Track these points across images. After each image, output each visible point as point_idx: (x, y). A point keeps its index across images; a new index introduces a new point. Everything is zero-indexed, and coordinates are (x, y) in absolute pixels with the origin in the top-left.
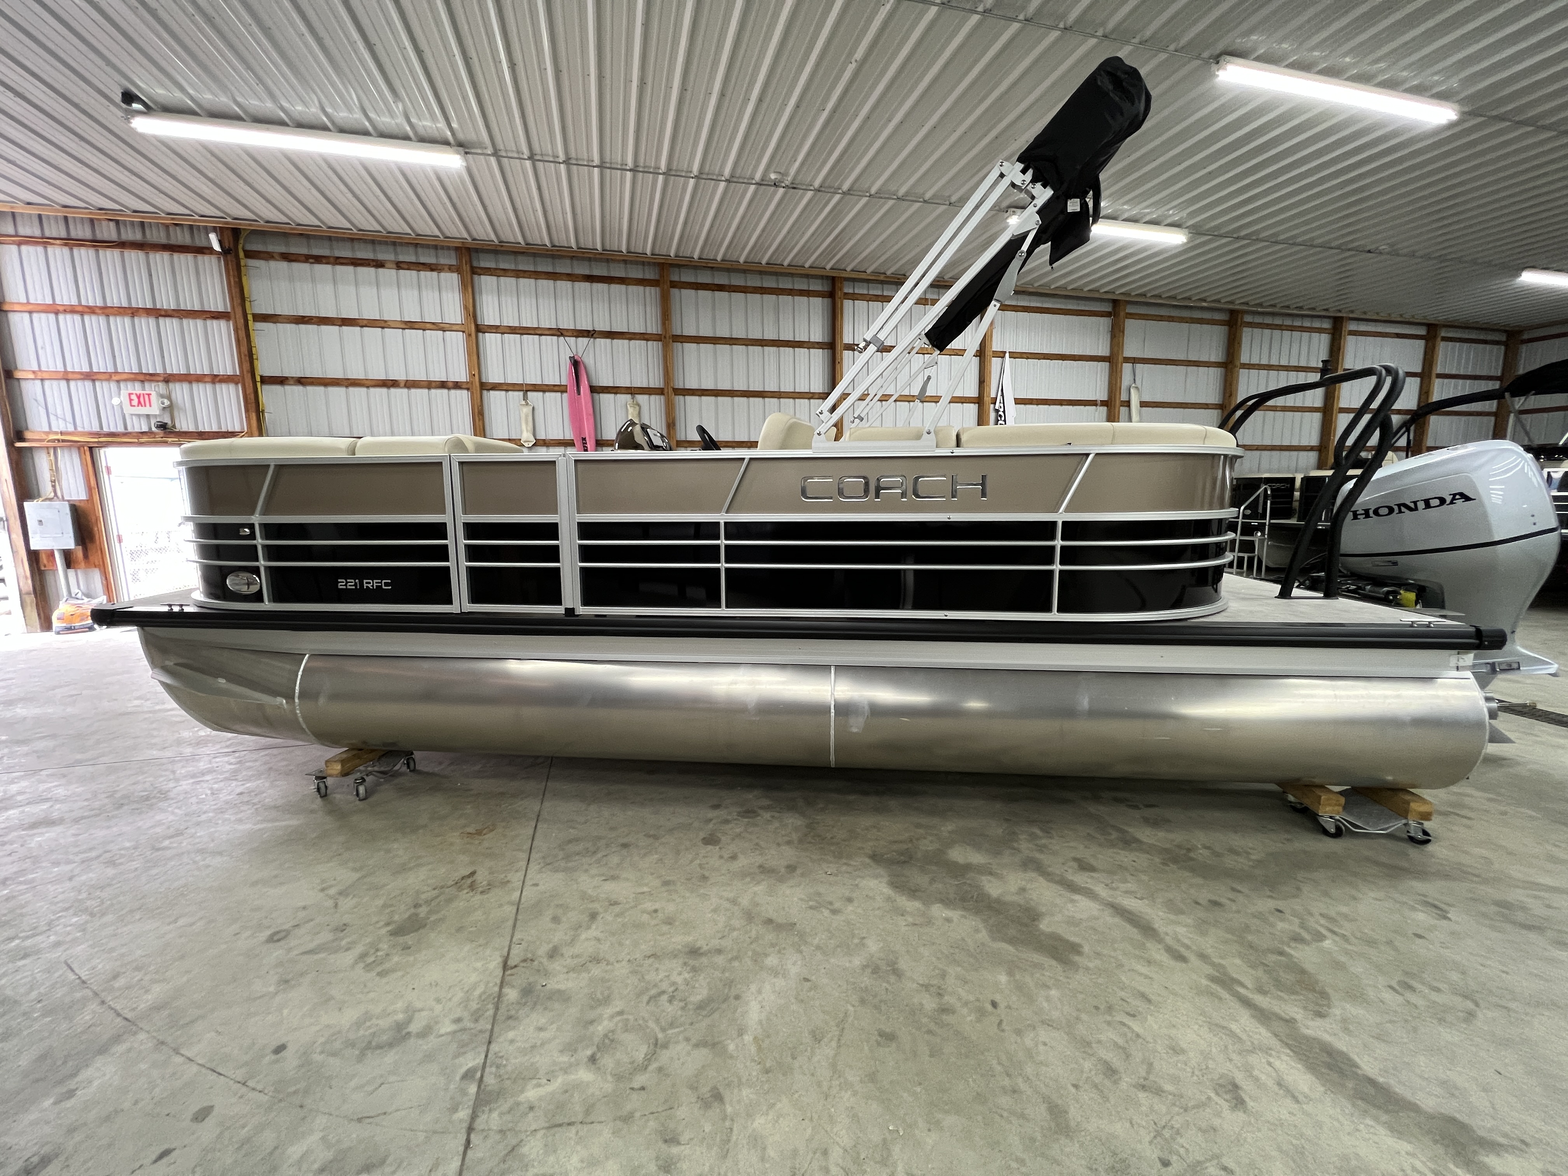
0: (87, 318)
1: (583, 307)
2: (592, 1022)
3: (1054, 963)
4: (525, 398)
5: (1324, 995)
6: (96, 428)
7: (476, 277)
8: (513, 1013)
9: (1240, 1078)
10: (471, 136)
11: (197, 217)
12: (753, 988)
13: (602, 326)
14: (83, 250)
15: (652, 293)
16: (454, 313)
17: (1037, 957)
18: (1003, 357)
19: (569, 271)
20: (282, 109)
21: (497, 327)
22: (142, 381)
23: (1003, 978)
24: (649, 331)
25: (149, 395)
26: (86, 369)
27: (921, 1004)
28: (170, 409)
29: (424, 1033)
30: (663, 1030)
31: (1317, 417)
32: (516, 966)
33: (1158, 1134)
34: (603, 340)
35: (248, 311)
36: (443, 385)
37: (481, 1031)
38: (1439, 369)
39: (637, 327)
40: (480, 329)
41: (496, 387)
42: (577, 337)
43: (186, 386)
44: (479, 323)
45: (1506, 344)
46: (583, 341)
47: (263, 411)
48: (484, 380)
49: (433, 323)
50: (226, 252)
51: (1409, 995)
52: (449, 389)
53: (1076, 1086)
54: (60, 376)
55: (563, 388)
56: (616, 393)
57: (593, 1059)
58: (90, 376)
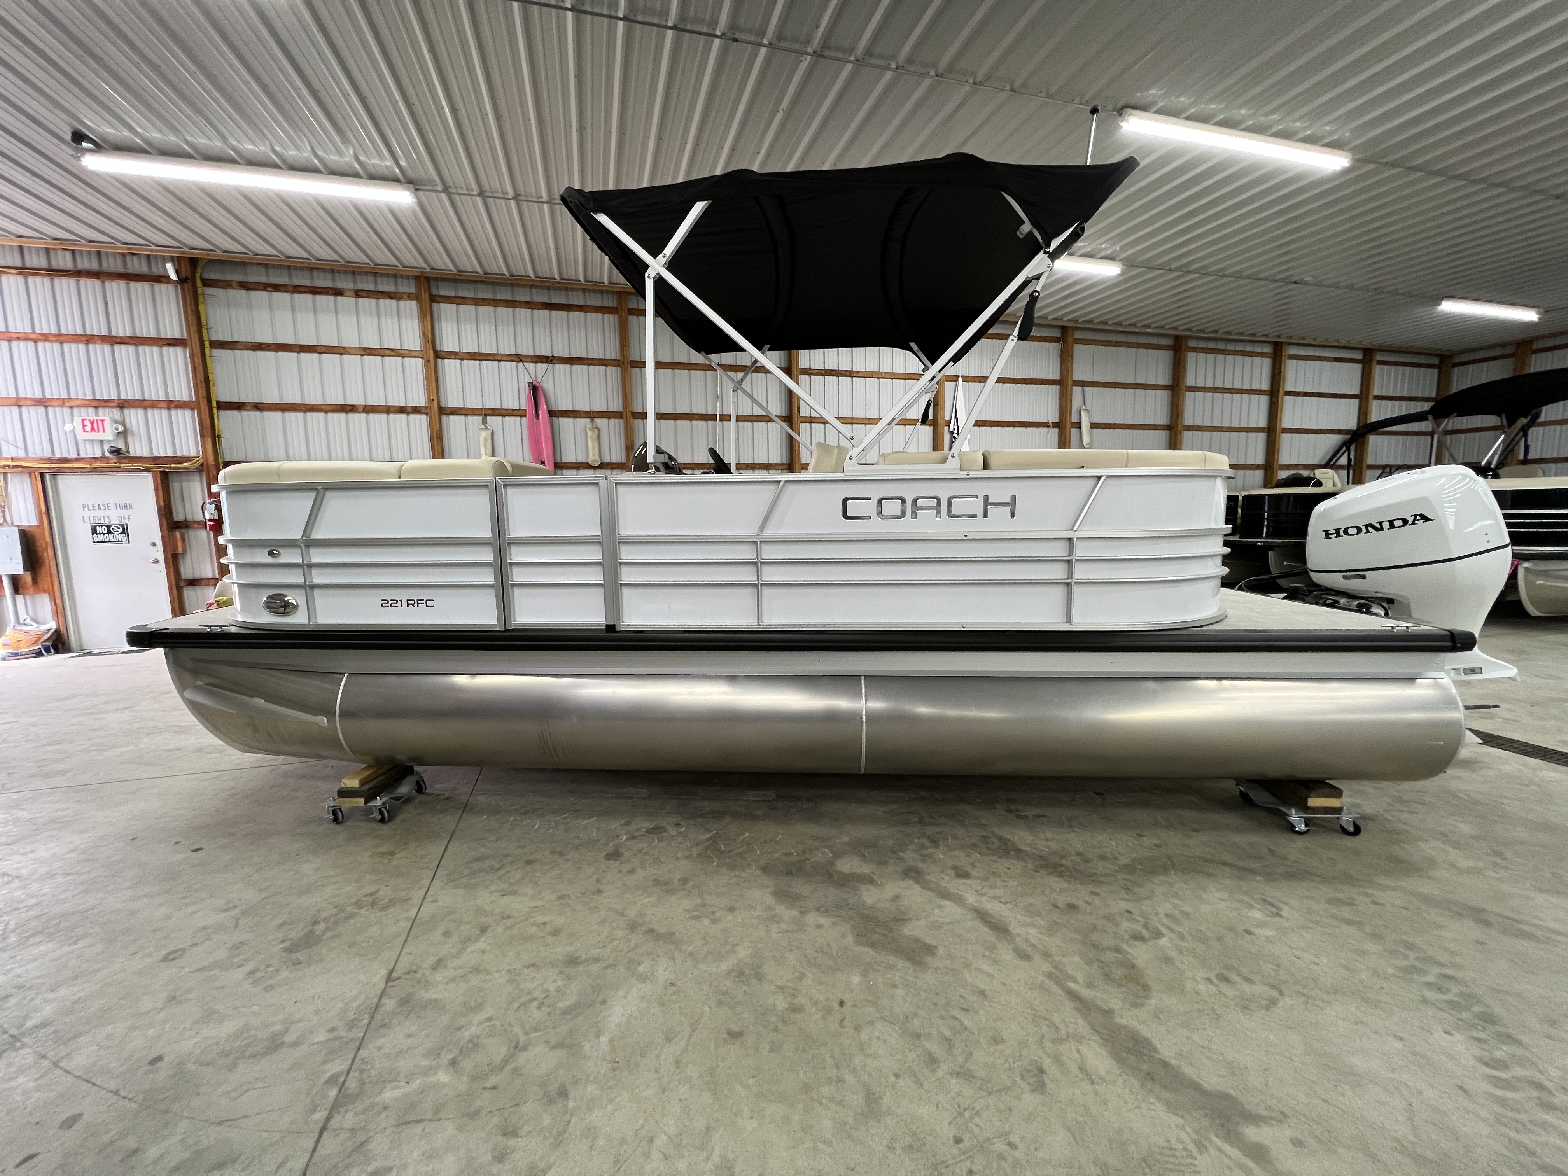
0: (40, 345)
1: (542, 334)
2: (460, 1028)
3: (907, 964)
4: (484, 422)
5: (1146, 988)
6: (48, 454)
7: (435, 305)
8: (386, 1021)
9: (1047, 1063)
10: (420, 174)
11: (154, 247)
12: (621, 993)
13: (561, 351)
14: (38, 279)
15: (611, 320)
16: (413, 340)
17: (891, 959)
18: (956, 381)
19: (528, 299)
20: (234, 149)
21: (456, 353)
22: (96, 407)
23: (856, 979)
24: (608, 357)
25: (103, 421)
26: (38, 395)
27: (775, 1005)
28: (124, 434)
29: (296, 1044)
30: (527, 1034)
31: (1262, 437)
32: (398, 978)
33: (960, 1114)
34: (562, 366)
35: (206, 338)
36: (402, 410)
37: (352, 1040)
38: (1376, 391)
39: (596, 353)
40: (439, 355)
41: (455, 411)
42: (536, 362)
43: (140, 412)
44: (438, 349)
45: (1439, 367)
46: (542, 367)
47: (219, 436)
48: (443, 405)
49: (392, 350)
50: (182, 280)
51: (1224, 987)
52: (408, 413)
53: (897, 1076)
54: (13, 401)
55: (522, 413)
56: (575, 417)
57: (453, 1063)
58: (43, 403)
